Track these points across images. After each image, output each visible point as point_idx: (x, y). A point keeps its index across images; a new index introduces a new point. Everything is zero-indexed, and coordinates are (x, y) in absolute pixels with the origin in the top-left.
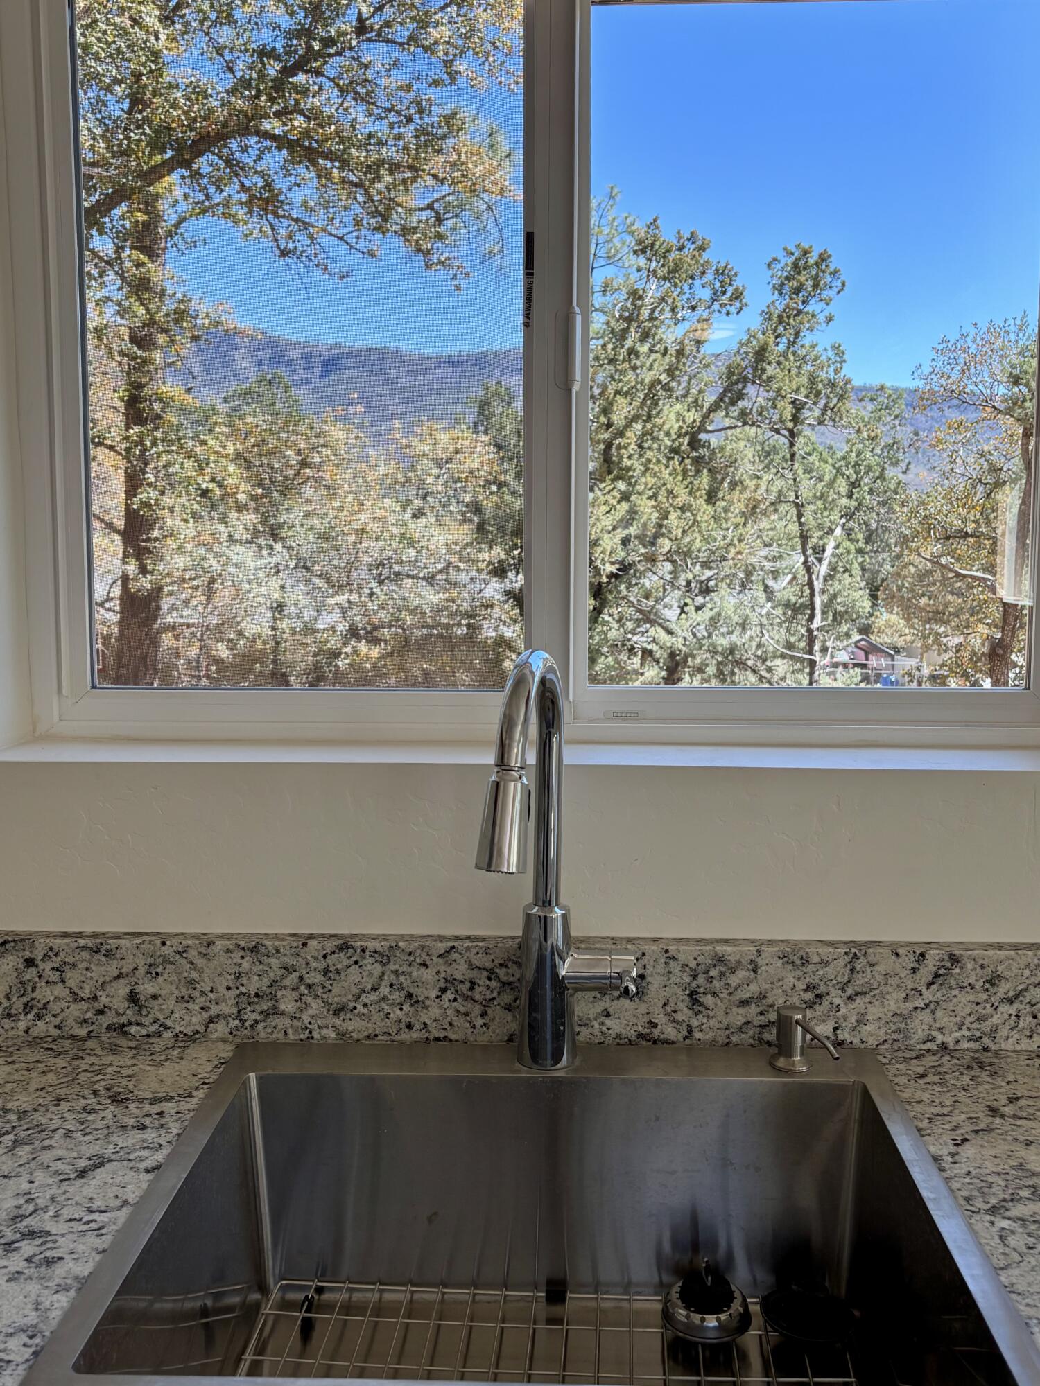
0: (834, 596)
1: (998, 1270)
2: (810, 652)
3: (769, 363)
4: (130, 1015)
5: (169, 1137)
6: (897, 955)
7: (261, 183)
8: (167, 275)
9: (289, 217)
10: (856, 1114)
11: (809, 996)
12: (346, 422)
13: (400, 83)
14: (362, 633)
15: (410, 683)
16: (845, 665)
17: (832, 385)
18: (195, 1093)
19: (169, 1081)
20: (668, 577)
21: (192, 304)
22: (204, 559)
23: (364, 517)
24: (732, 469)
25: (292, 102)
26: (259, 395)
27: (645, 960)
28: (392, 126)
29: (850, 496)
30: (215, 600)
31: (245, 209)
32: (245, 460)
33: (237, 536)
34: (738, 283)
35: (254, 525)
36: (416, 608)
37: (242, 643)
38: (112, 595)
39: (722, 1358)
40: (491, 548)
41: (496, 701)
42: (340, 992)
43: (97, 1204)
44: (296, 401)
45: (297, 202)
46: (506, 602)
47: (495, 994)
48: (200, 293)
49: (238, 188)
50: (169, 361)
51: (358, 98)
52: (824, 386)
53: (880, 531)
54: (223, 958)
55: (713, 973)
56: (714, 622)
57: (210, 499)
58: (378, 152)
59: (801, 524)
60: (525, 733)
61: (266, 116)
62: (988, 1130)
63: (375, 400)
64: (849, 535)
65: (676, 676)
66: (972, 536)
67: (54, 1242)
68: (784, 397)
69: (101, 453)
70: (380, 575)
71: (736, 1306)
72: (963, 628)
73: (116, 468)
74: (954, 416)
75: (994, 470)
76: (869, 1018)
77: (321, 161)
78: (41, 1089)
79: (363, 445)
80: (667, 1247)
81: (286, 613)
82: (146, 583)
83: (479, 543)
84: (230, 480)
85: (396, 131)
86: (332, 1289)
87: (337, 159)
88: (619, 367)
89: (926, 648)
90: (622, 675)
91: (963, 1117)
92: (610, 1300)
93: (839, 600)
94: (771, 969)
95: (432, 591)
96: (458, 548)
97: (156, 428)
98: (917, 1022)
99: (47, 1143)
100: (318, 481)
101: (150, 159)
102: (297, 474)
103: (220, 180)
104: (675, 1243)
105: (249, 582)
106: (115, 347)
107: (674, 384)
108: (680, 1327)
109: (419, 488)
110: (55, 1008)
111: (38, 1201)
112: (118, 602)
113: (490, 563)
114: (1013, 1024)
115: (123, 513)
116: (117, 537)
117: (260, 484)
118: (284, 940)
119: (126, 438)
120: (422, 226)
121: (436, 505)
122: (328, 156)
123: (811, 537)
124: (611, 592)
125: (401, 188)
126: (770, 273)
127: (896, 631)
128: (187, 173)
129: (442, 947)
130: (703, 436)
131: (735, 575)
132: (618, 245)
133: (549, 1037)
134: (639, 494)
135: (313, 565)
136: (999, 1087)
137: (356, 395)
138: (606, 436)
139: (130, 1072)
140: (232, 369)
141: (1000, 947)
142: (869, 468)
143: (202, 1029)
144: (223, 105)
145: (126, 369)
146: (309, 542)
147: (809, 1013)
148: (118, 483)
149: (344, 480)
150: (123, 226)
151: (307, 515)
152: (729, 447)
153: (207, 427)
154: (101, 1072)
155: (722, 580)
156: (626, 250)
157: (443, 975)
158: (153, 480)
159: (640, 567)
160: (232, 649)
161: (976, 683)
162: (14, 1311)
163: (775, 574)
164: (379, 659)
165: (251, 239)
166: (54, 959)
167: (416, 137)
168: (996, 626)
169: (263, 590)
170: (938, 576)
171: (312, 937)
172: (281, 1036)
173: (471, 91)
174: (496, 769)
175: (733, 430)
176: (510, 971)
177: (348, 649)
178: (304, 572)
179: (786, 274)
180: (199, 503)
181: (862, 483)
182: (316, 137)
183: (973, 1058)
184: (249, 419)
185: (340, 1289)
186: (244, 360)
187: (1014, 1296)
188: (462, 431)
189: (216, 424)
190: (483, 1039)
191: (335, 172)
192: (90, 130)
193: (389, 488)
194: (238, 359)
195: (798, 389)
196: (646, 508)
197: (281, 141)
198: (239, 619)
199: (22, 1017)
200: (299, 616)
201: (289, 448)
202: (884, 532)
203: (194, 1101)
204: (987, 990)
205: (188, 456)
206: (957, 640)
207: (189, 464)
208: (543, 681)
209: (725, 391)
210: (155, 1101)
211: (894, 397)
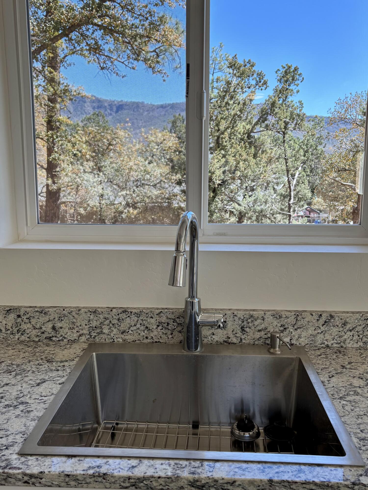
0: (298, 192)
1: (341, 417)
2: (289, 212)
3: (276, 108)
4: (53, 334)
5: (66, 374)
6: (312, 315)
7: (94, 42)
8: (61, 76)
9: (104, 55)
10: (297, 368)
11: (282, 328)
12: (125, 129)
13: (143, 5)
14: (131, 205)
15: (148, 223)
16: (302, 217)
17: (299, 115)
18: (75, 359)
19: (66, 355)
20: (239, 185)
21: (70, 87)
22: (75, 179)
23: (131, 164)
24: (262, 146)
25: (104, 12)
26: (94, 119)
27: (226, 316)
28: (140, 21)
29: (305, 156)
30: (79, 193)
31: (88, 52)
32: (89, 143)
33: (86, 170)
34: (265, 78)
35: (92, 166)
36: (150, 196)
37: (89, 208)
38: (43, 191)
39: (250, 446)
40: (176, 175)
41: (175, 229)
42: (124, 326)
43: (43, 394)
44: (107, 122)
45: (107, 49)
46: (181, 194)
47: (176, 327)
48: (73, 83)
49: (85, 44)
50: (62, 108)
51: (128, 10)
52: (296, 116)
53: (315, 168)
54: (84, 315)
55: (249, 321)
56: (255, 201)
57: (77, 157)
58: (136, 31)
59: (287, 166)
60: (185, 239)
61: (95, 17)
62: (341, 373)
63: (135, 121)
64: (304, 170)
65: (241, 220)
66: (347, 170)
67: (30, 405)
68: (281, 120)
69: (38, 140)
70: (137, 184)
71: (255, 430)
72: (344, 203)
73: (44, 146)
74: (343, 127)
75: (356, 146)
76: (302, 336)
77: (115, 34)
78: (24, 358)
79: (130, 138)
80: (233, 411)
81: (104, 198)
82: (55, 187)
83: (172, 173)
84: (84, 150)
85: (142, 23)
86: (121, 424)
87: (121, 34)
88: (222, 109)
89: (331, 210)
90: (222, 220)
91: (333, 368)
92: (214, 428)
93: (300, 193)
94: (269, 320)
95: (155, 190)
96: (164, 175)
97: (58, 132)
98: (319, 337)
99: (26, 375)
100: (115, 150)
101: (54, 33)
102: (108, 148)
103: (79, 41)
104: (236, 410)
105: (91, 187)
106: (43, 102)
107: (242, 115)
108: (237, 436)
109: (150, 153)
110: (28, 331)
111: (24, 393)
112: (45, 194)
113: (176, 180)
114: (351, 338)
115: (46, 162)
116: (44, 171)
117: (94, 152)
118: (104, 309)
119: (47, 136)
120: (152, 58)
121: (157, 159)
122: (118, 32)
123: (290, 170)
124: (219, 190)
125: (144, 44)
126: (277, 75)
127: (320, 204)
128: (67, 39)
129: (158, 311)
130: (252, 134)
131: (263, 184)
132: (223, 64)
133: (193, 341)
134: (229, 155)
135: (113, 181)
136: (346, 359)
137: (128, 119)
138: (218, 134)
139: (53, 352)
140: (84, 110)
141: (348, 312)
142: (311, 146)
143: (77, 338)
144: (80, 13)
145: (47, 111)
146: (112, 173)
147: (282, 334)
148: (44, 151)
149: (124, 150)
150: (45, 58)
151: (111, 163)
152: (262, 138)
153: (76, 131)
154: (43, 352)
155: (258, 186)
156: (225, 66)
157: (158, 321)
158: (57, 150)
159: (230, 182)
160: (85, 210)
161: (348, 223)
162: (18, 427)
163: (277, 184)
164: (137, 215)
165: (90, 63)
166: (27, 315)
167: (149, 25)
168: (356, 203)
169: (96, 189)
170: (336, 184)
171: (114, 308)
172: (104, 341)
173: (169, 8)
174: (175, 252)
175: (263, 132)
176: (181, 320)
177: (126, 211)
178: (110, 183)
179: (282, 75)
180: (73, 159)
181: (309, 151)
182: (113, 25)
183: (337, 350)
184: (90, 128)
185: (124, 424)
186: (88, 106)
187: (346, 425)
188: (166, 132)
189: (78, 130)
190: (172, 342)
191: (120, 38)
192: (32, 23)
193: (140, 153)
194: (86, 106)
195: (286, 117)
196: (232, 160)
197: (101, 27)
198: (87, 200)
199: (17, 334)
200: (109, 199)
201: (105, 139)
202: (317, 169)
203: (75, 362)
204: (343, 327)
205: (69, 142)
206: (342, 208)
207: (69, 144)
208: (192, 222)
209: (260, 118)
210: (62, 362)
211: (321, 120)
